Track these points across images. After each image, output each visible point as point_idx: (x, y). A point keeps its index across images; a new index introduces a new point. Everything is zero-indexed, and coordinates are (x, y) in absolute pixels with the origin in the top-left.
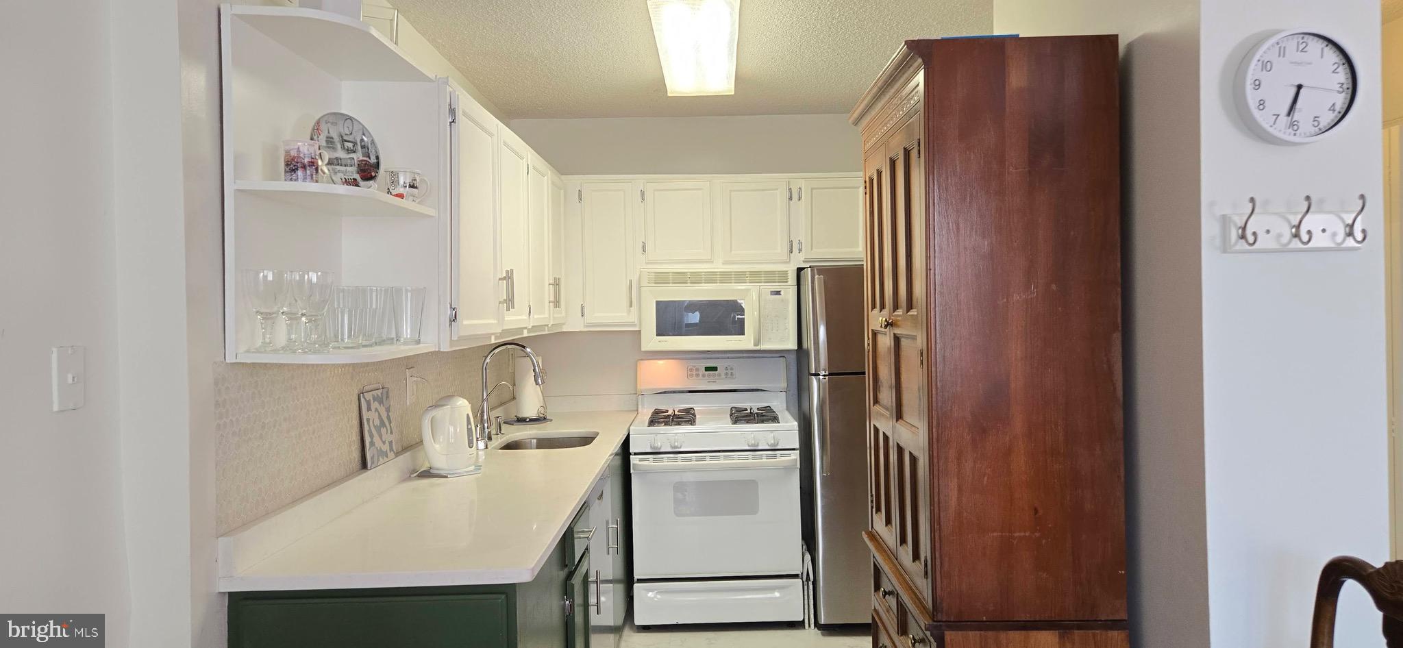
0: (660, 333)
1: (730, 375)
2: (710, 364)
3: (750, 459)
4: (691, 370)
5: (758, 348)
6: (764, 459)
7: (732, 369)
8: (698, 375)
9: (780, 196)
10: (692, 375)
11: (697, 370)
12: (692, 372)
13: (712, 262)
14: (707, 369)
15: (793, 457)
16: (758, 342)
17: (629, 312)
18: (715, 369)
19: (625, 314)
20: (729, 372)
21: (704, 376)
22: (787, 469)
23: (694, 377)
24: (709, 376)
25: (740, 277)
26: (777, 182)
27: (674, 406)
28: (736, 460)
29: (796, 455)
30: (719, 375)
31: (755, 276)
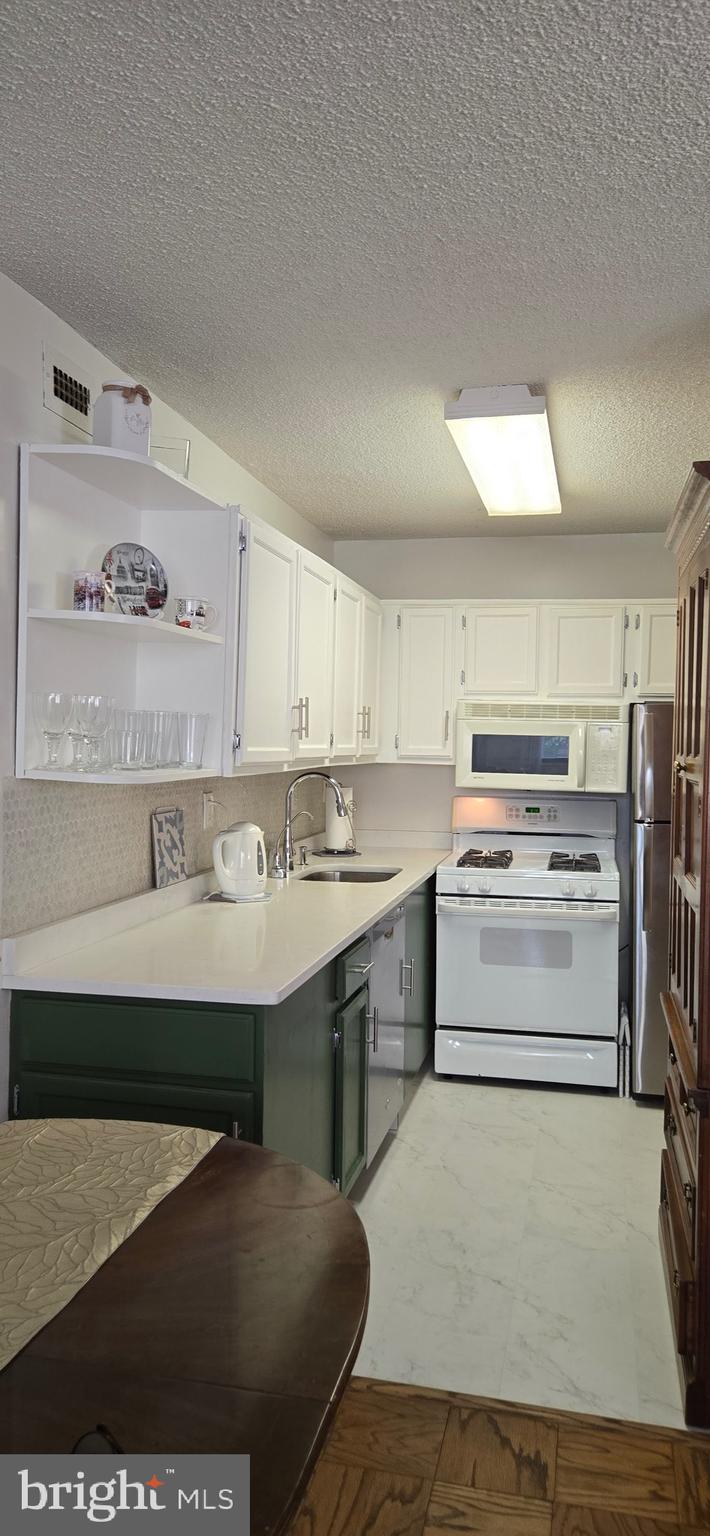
0: (476, 768)
1: (553, 817)
2: (532, 803)
3: (564, 909)
4: (511, 810)
5: (582, 789)
6: (580, 910)
7: (555, 811)
8: (517, 816)
9: (615, 623)
10: (511, 816)
11: (518, 810)
12: (512, 813)
13: (537, 695)
14: (528, 810)
15: (612, 910)
16: (582, 783)
17: (444, 745)
18: (537, 810)
19: (440, 747)
20: (552, 814)
21: (524, 817)
22: (605, 922)
23: (514, 818)
24: (530, 817)
25: (566, 711)
26: (613, 609)
27: (488, 846)
28: (551, 909)
29: (615, 908)
30: (541, 817)
31: (582, 712)
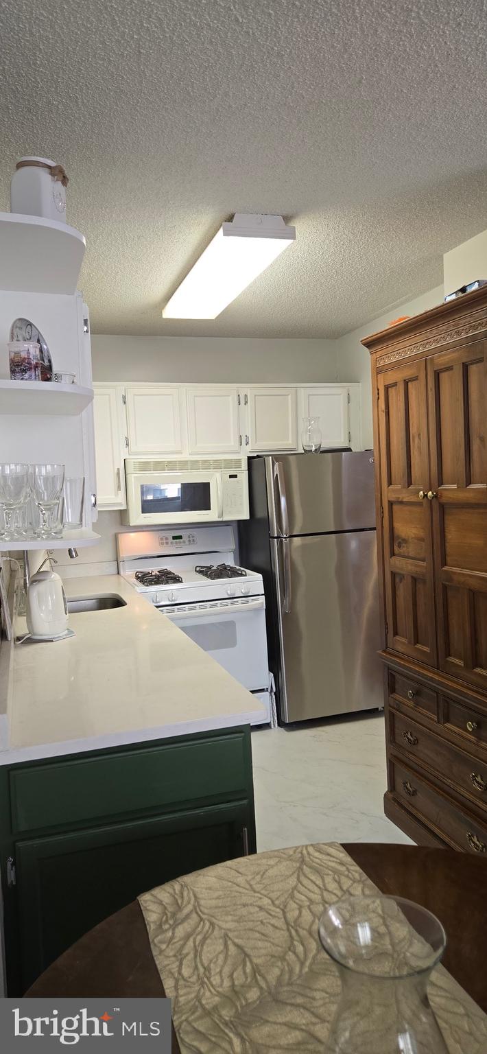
1: (192, 541)
2: (176, 533)
3: (229, 605)
4: (162, 539)
5: (221, 519)
6: (240, 605)
7: (193, 537)
8: (167, 543)
9: (232, 400)
10: (162, 544)
11: (167, 539)
12: (163, 541)
13: (182, 453)
14: (174, 538)
15: (260, 601)
16: (221, 515)
17: (117, 495)
18: (180, 537)
19: (113, 497)
20: (191, 539)
21: (172, 543)
22: (256, 610)
23: (165, 545)
24: (176, 543)
25: (206, 465)
26: (230, 390)
27: (155, 568)
28: (219, 607)
29: (262, 599)
30: (184, 542)
31: (217, 465)
